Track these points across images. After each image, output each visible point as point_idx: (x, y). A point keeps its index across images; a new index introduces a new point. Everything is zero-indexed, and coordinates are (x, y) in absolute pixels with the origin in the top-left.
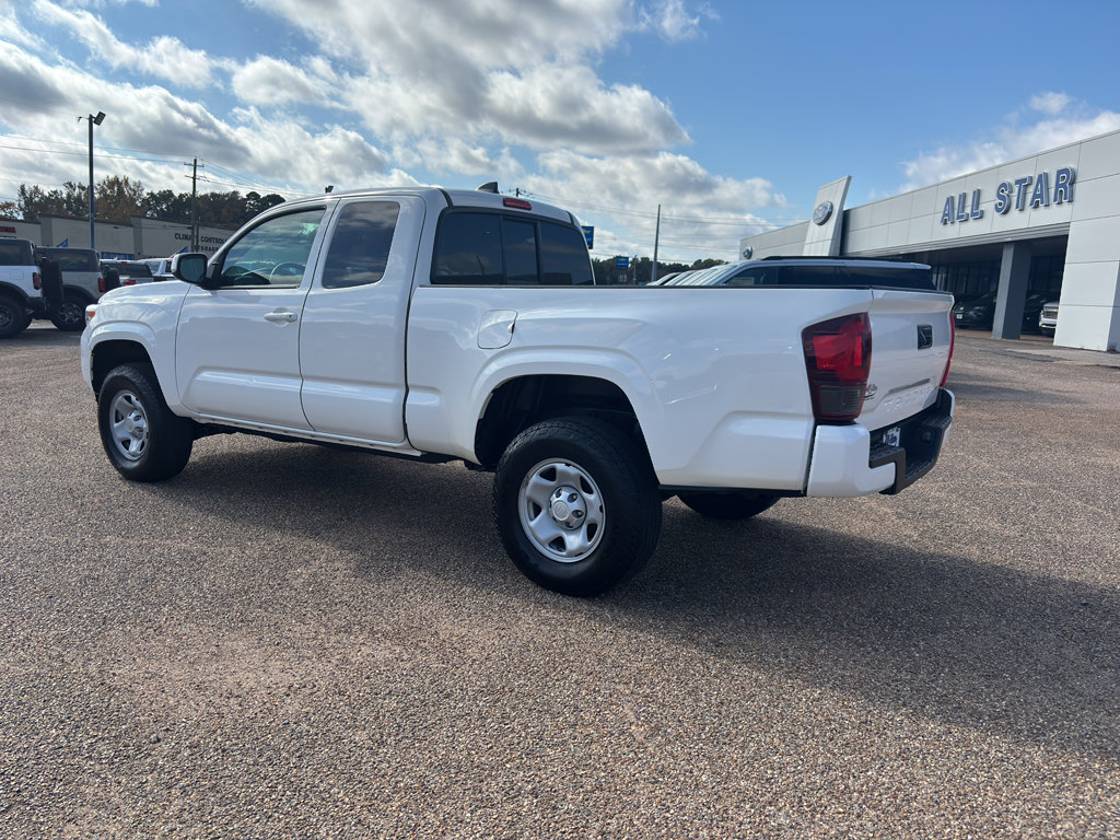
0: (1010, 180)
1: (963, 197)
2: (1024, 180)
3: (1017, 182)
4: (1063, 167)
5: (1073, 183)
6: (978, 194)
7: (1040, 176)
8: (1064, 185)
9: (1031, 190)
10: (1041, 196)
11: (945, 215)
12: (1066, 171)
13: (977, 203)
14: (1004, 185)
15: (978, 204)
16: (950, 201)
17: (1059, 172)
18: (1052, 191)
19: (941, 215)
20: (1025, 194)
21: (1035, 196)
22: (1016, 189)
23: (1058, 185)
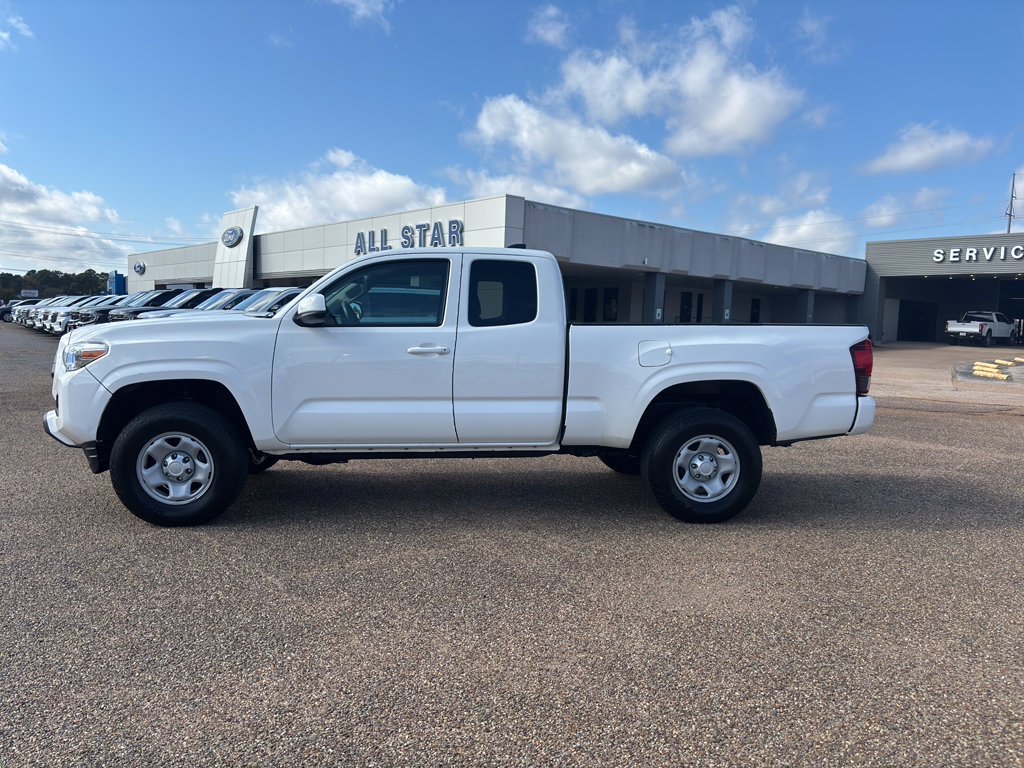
0: (412, 225)
1: (372, 234)
2: (424, 226)
3: (418, 227)
4: (453, 219)
5: (462, 231)
6: (384, 233)
7: (436, 224)
8: (455, 232)
9: (429, 234)
10: (438, 239)
11: (357, 247)
12: (456, 222)
13: (384, 239)
14: (406, 228)
15: (386, 241)
16: (360, 236)
17: (451, 223)
18: (447, 237)
19: (354, 246)
20: (425, 236)
21: (433, 238)
22: (417, 233)
23: (451, 233)
